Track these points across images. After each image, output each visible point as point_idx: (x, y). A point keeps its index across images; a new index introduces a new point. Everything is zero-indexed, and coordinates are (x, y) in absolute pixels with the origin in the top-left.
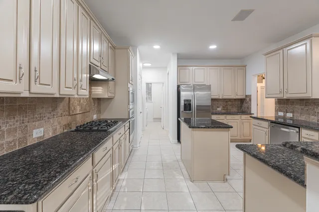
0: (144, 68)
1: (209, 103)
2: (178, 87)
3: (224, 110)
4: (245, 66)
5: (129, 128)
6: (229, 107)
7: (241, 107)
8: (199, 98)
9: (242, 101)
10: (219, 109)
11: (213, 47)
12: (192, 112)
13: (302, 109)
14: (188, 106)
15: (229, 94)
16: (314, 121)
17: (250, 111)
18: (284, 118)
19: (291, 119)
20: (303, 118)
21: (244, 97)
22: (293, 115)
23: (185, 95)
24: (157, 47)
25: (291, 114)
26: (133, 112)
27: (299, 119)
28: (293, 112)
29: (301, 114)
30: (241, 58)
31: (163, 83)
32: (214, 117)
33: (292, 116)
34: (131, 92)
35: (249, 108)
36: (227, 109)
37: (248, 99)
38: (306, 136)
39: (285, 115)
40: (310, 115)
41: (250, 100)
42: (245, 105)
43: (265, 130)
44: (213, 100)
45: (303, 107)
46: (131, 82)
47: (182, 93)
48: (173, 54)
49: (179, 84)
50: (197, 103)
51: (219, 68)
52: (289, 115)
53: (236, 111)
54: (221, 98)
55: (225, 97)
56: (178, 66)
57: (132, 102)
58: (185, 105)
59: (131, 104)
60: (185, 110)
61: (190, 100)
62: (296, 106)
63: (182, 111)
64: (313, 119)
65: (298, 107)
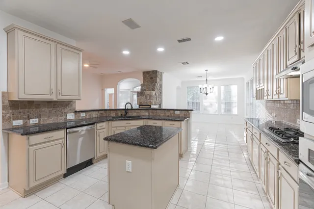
13: (50, 112)
16: (61, 121)
20: (51, 121)
22: (39, 121)
25: (37, 120)
27: (48, 122)
28: (39, 117)
29: (49, 117)
33: (37, 122)
38: (100, 128)
39: (26, 123)
40: (58, 116)
45: (50, 109)
62: (43, 110)
64: (61, 119)
65: (46, 110)
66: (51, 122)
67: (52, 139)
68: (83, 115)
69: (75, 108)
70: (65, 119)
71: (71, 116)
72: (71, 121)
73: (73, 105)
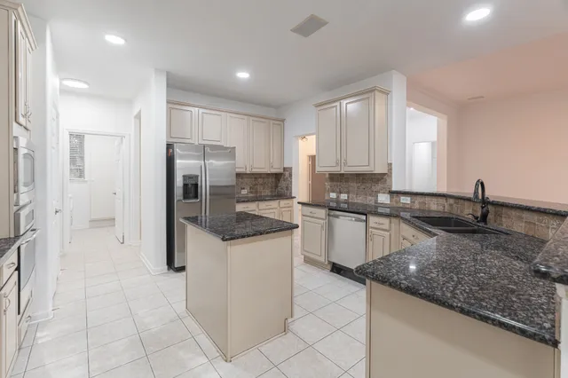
0: (65, 91)
1: (232, 181)
2: (169, 146)
3: (251, 192)
4: (283, 121)
5: (18, 269)
6: (260, 188)
7: (277, 187)
8: (214, 172)
9: (278, 176)
10: (244, 192)
11: (243, 75)
12: (201, 201)
13: (358, 188)
14: (192, 189)
15: (262, 165)
16: (371, 203)
17: (291, 193)
18: (337, 201)
19: (346, 202)
21: (282, 171)
22: (348, 197)
23: (184, 166)
24: (115, 40)
25: (346, 195)
26: (32, 215)
27: (355, 201)
28: (348, 193)
29: (357, 194)
30: (277, 107)
31: (122, 137)
32: (240, 208)
33: (346, 198)
34: (22, 151)
35: (289, 188)
36: (256, 192)
37: (287, 173)
38: (376, 226)
39: (338, 197)
40: (366, 195)
41: (291, 175)
42: (283, 184)
43: (322, 222)
44: (238, 175)
45: (359, 185)
46: (22, 120)
47: (178, 162)
48: (157, 71)
49: (171, 140)
50: (210, 182)
51: (246, 117)
52: (344, 197)
53: (269, 194)
54: (248, 172)
55: (255, 171)
56: (168, 102)
57: (26, 185)
58: (185, 186)
59: (22, 189)
60: (185, 198)
61: (197, 177)
62: (352, 184)
63: (178, 201)
64: (370, 200)
65: (354, 185)
66: (359, 201)
67: (315, 216)
68: (406, 200)
69: (391, 186)
70: (376, 202)
71: (384, 198)
72: (384, 206)
73: (388, 180)
